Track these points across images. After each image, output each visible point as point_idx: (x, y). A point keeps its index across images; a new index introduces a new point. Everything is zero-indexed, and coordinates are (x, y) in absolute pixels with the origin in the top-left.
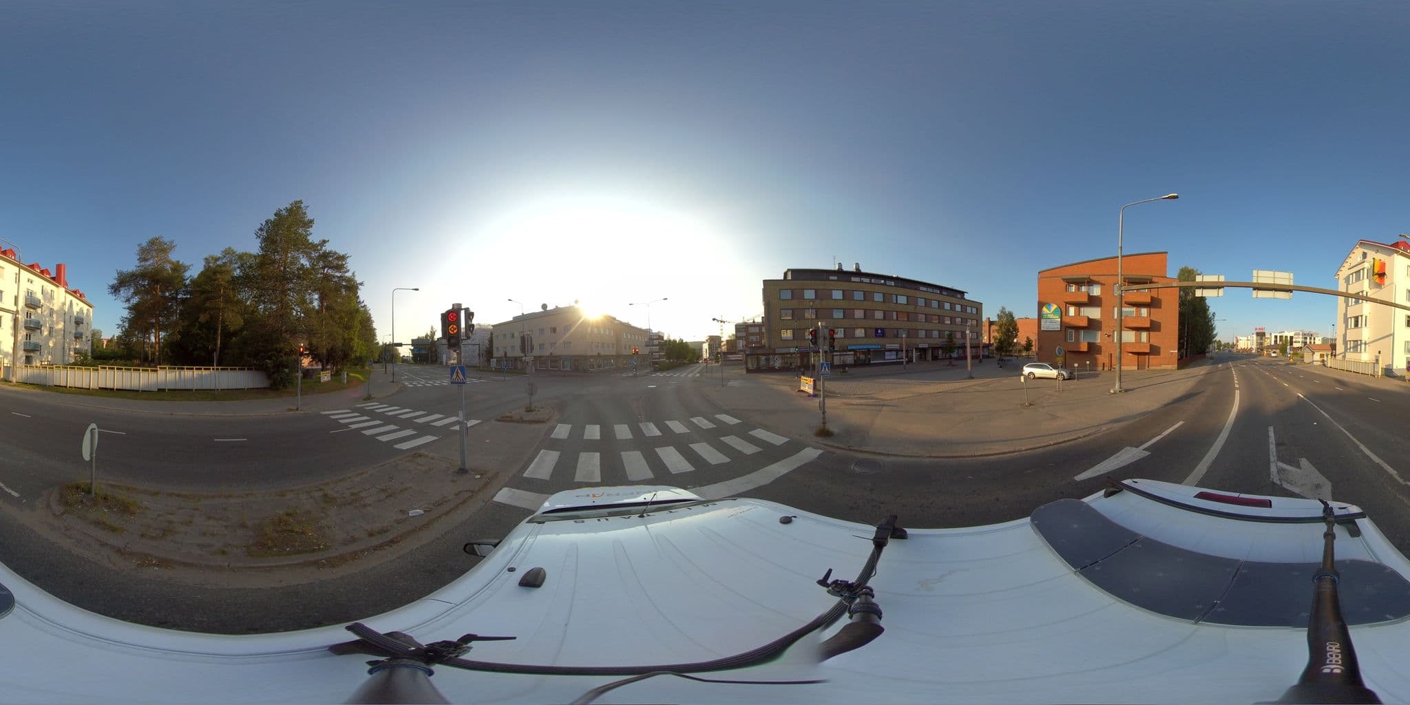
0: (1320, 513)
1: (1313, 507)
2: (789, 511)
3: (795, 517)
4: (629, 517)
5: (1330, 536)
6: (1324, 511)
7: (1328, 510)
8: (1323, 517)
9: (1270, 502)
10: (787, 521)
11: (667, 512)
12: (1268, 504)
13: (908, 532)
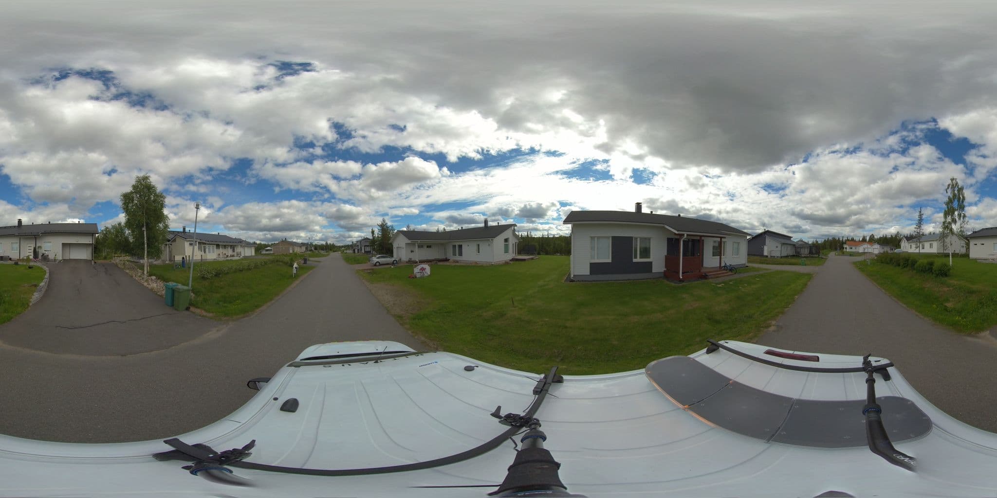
0: (860, 365)
1: (857, 361)
2: (471, 362)
3: (477, 367)
4: (367, 363)
5: (871, 382)
6: (864, 363)
7: (867, 363)
8: (863, 368)
9: (818, 358)
10: (469, 369)
11: (393, 359)
12: (817, 359)
13: (564, 378)
